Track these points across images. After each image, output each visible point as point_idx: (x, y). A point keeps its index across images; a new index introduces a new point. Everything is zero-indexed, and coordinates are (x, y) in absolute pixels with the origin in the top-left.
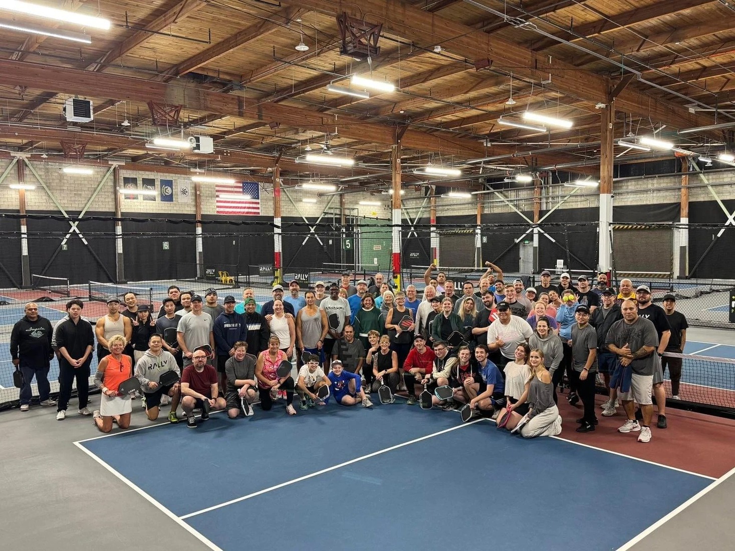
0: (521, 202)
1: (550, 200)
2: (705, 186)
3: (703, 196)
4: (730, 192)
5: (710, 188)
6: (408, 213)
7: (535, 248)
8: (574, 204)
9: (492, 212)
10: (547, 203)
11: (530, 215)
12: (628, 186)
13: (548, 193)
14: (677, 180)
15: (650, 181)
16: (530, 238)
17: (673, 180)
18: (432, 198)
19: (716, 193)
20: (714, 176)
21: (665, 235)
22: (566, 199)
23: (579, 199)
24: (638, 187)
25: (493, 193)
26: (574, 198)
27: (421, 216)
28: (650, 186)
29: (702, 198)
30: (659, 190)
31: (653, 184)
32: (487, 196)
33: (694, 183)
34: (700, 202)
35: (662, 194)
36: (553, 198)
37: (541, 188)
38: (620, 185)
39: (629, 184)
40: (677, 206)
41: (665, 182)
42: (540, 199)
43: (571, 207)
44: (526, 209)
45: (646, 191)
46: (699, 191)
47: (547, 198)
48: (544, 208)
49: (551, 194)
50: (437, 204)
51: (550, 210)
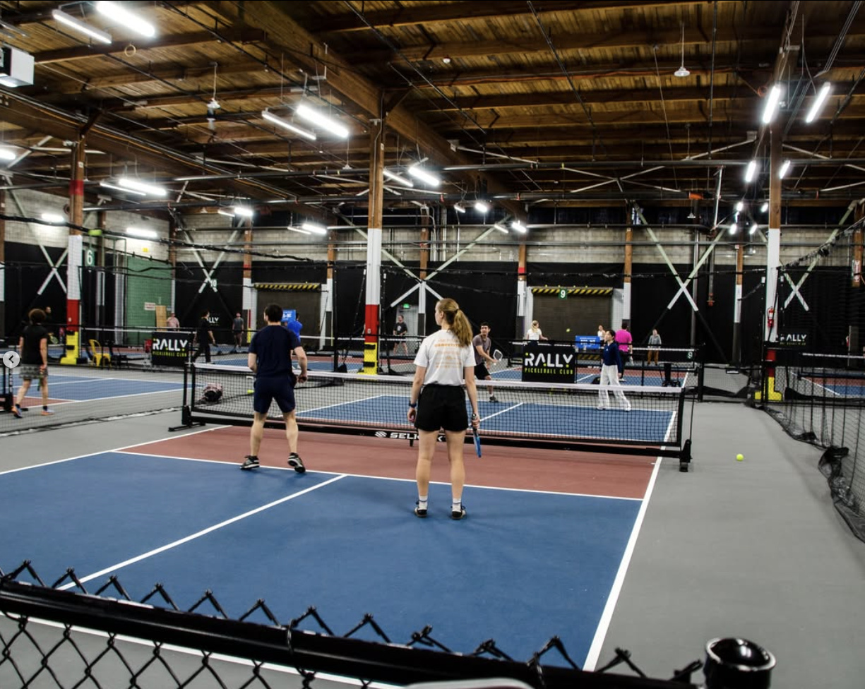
0: (397, 248)
1: (444, 247)
2: (654, 245)
3: (648, 257)
4: (680, 255)
5: (660, 247)
6: (198, 252)
7: (421, 316)
8: (478, 255)
9: (350, 259)
10: (439, 251)
11: (414, 265)
12: (554, 237)
13: (440, 237)
14: (617, 234)
15: (584, 233)
16: (413, 300)
17: (613, 234)
18: (246, 232)
19: (668, 255)
20: (663, 234)
21: (603, 304)
22: (469, 247)
23: (486, 249)
24: (568, 239)
25: (353, 230)
26: (479, 248)
27: (223, 260)
28: (583, 240)
29: (648, 260)
30: (594, 245)
31: (587, 237)
32: (342, 235)
33: (638, 241)
34: (646, 264)
35: (598, 250)
36: (448, 245)
37: (430, 230)
38: (544, 234)
39: (556, 234)
40: (619, 267)
41: (602, 236)
42: (429, 245)
43: (474, 260)
44: (406, 258)
45: (578, 245)
46: (645, 250)
47: (439, 245)
48: (434, 258)
49: (444, 239)
50: (256, 241)
51: (443, 263)
